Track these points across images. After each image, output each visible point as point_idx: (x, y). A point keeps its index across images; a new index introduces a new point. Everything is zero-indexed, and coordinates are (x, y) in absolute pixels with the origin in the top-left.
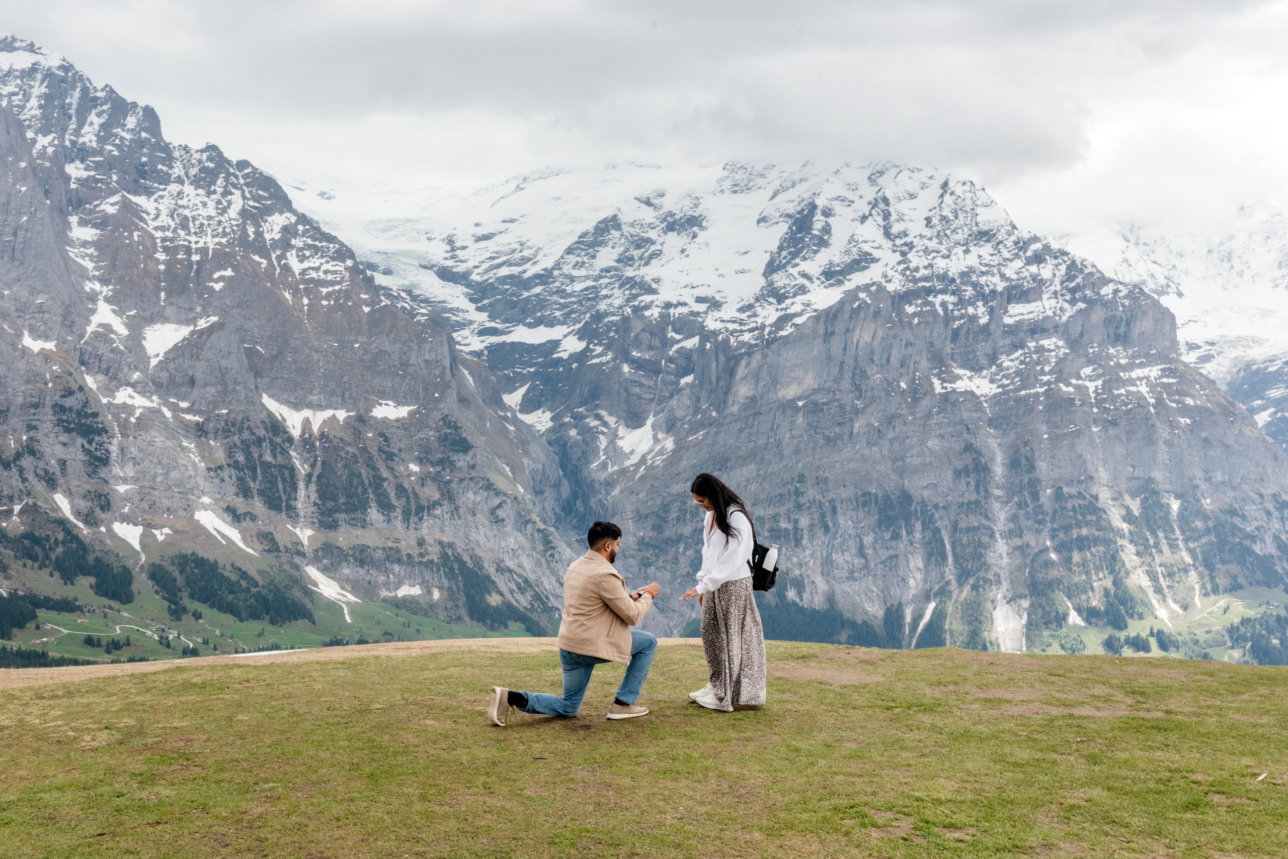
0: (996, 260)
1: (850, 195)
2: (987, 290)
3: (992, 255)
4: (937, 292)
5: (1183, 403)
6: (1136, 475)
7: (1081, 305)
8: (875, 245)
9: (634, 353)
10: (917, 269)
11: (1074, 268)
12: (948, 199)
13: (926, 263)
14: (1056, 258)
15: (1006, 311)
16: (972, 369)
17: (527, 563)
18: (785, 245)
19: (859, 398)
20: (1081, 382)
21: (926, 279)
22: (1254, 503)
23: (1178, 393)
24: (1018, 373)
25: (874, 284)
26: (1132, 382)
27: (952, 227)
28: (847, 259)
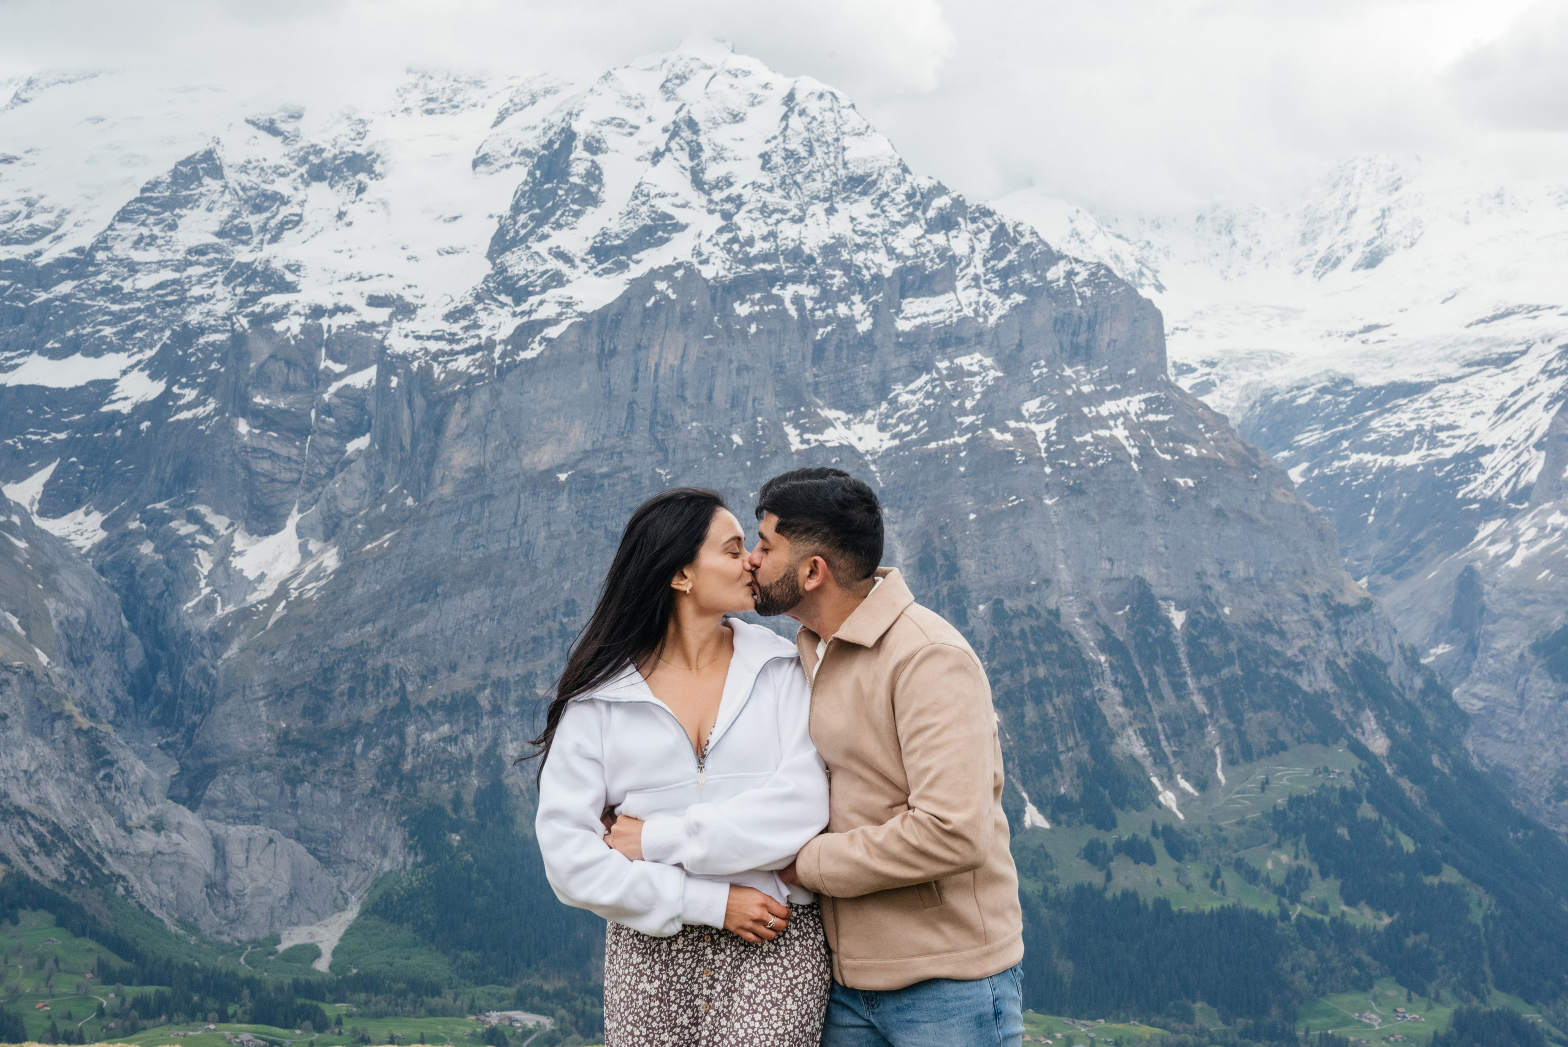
0: (880, 224)
1: (632, 117)
2: (867, 275)
3: (872, 216)
4: (786, 280)
5: (1181, 453)
6: (1115, 574)
7: (1018, 298)
8: (679, 201)
9: (258, 399)
10: (750, 242)
11: (1003, 237)
12: (795, 121)
13: (765, 230)
14: (974, 220)
15: (899, 311)
16: (848, 409)
17: (55, 794)
18: (523, 203)
19: (662, 464)
20: (1023, 425)
21: (766, 258)
22: (1298, 612)
23: (1173, 437)
24: (923, 412)
25: (679, 265)
26: (1102, 422)
27: (806, 170)
28: (633, 226)
